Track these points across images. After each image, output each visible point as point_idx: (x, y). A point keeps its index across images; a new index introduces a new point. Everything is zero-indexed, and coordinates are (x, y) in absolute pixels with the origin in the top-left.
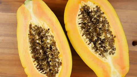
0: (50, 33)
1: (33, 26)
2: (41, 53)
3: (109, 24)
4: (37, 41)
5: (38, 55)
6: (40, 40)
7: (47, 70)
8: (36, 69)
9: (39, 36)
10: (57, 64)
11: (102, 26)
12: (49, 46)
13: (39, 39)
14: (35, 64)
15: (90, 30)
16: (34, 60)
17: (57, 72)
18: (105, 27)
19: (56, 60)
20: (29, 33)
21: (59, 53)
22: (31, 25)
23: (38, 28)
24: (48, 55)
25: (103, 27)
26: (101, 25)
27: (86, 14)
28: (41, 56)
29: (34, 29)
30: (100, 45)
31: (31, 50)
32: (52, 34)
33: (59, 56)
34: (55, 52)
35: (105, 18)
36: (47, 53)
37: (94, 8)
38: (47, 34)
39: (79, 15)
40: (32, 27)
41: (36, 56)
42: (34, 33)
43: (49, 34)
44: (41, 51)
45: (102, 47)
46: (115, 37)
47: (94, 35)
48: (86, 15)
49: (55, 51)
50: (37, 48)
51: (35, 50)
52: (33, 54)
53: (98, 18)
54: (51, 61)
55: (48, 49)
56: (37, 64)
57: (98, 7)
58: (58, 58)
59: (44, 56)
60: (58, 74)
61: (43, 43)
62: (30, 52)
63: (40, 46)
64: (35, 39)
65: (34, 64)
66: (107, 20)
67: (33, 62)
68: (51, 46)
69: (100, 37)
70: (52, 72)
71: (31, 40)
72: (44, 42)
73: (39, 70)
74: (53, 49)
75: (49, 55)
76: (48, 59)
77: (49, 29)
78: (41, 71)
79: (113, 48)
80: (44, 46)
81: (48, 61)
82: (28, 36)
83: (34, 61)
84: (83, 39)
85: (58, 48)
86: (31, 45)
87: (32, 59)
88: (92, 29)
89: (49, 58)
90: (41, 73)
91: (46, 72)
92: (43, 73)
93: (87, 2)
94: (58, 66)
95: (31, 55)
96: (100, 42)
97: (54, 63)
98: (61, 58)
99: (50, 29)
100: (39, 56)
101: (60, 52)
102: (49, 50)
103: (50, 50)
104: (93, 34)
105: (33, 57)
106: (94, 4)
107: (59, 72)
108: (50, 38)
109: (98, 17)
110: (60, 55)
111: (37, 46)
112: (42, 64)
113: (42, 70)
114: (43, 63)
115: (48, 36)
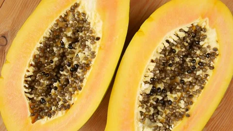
0: (94, 45)
1: (80, 10)
2: (52, 62)
3: (202, 91)
4: (64, 40)
5: (46, 61)
6: (70, 42)
7: (37, 97)
8: (23, 79)
9: (74, 33)
10: (60, 103)
11: (190, 82)
12: (75, 63)
13: (70, 37)
14: (28, 71)
15: (169, 68)
16: (33, 63)
17: (50, 116)
18: (191, 89)
19: (66, 94)
20: (63, 16)
21: (80, 89)
22: (76, 6)
23: (85, 21)
24: (61, 75)
25: (190, 85)
26: (190, 79)
27: (189, 41)
28: (48, 67)
29: (76, 16)
30: (155, 103)
31: (42, 45)
32: (97, 51)
33: (76, 92)
34: (75, 82)
35: (206, 78)
36: (62, 71)
37: (209, 47)
38: (88, 43)
39: (181, 30)
40: (76, 11)
41: (42, 60)
42: (71, 22)
43: (92, 47)
44: (56, 59)
45: (155, 108)
46: (188, 116)
47: (165, 81)
48: (187, 42)
49: (77, 81)
50: (55, 49)
51: (48, 50)
52: (38, 53)
53: (197, 66)
54: (56, 88)
55: (69, 66)
56: (31, 73)
57: (217, 52)
58: (71, 94)
59: (53, 70)
60: (49, 118)
61: (69, 50)
62: (39, 45)
63: (62, 51)
64: (65, 33)
65: (27, 68)
66: (206, 81)
67: (28, 65)
68: (77, 65)
69: (168, 93)
70: (42, 106)
71: (56, 28)
72: (73, 50)
73: (27, 86)
74: (77, 75)
75: (63, 77)
76: (56, 82)
77: (98, 39)
78: (27, 90)
79: (167, 127)
80: (68, 57)
81: (52, 84)
82: (58, 18)
83: (31, 65)
84: (146, 66)
85: (85, 81)
86: (48, 36)
87: (32, 58)
88: (171, 70)
89: (58, 82)
90: (26, 92)
91: (33, 98)
92: (28, 95)
93: (213, 28)
94: (59, 106)
95: (35, 51)
96: (160, 98)
97: (59, 97)
98: (76, 99)
99: (100, 40)
100: (46, 65)
101: (83, 88)
102: (69, 68)
103: (71, 70)
104: (165, 77)
105: (35, 57)
106: (217, 41)
107: (53, 118)
108: (87, 54)
109: (199, 64)
110: (78, 94)
111: (57, 46)
112: (38, 81)
113: (30, 90)
114: (42, 81)
115: (88, 48)
